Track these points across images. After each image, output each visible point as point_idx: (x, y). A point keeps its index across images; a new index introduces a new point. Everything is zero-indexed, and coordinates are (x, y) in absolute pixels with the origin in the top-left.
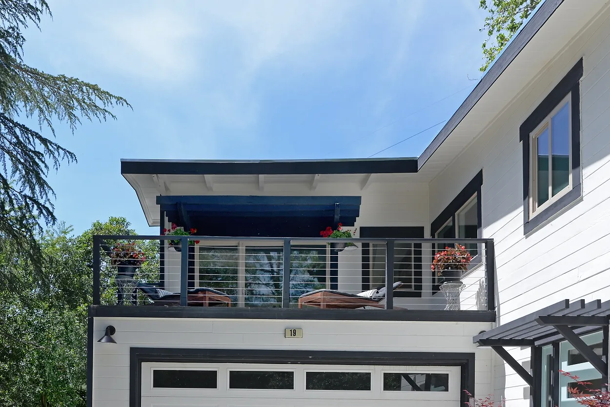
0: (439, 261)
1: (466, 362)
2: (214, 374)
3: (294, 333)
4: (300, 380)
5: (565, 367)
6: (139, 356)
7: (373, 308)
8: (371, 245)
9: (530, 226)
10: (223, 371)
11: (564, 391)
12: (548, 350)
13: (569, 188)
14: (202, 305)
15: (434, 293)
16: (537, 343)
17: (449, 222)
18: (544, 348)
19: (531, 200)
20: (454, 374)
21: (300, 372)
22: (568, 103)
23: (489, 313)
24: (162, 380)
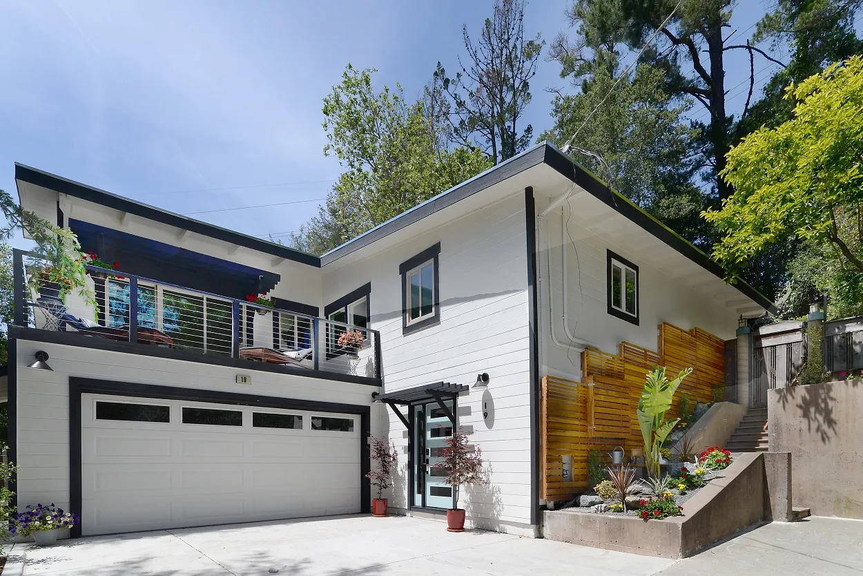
0: (343, 339)
1: (364, 412)
2: (166, 409)
3: (244, 379)
4: (247, 419)
5: (429, 420)
6: (78, 386)
7: (296, 366)
8: (296, 318)
9: (407, 330)
10: (176, 407)
11: (429, 434)
12: (418, 408)
13: (432, 315)
14: (148, 343)
15: (327, 359)
16: (412, 404)
17: (342, 310)
18: (416, 407)
19: (407, 315)
20: (356, 419)
21: (248, 412)
22: (431, 264)
23: (377, 380)
24: (105, 412)
